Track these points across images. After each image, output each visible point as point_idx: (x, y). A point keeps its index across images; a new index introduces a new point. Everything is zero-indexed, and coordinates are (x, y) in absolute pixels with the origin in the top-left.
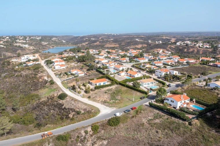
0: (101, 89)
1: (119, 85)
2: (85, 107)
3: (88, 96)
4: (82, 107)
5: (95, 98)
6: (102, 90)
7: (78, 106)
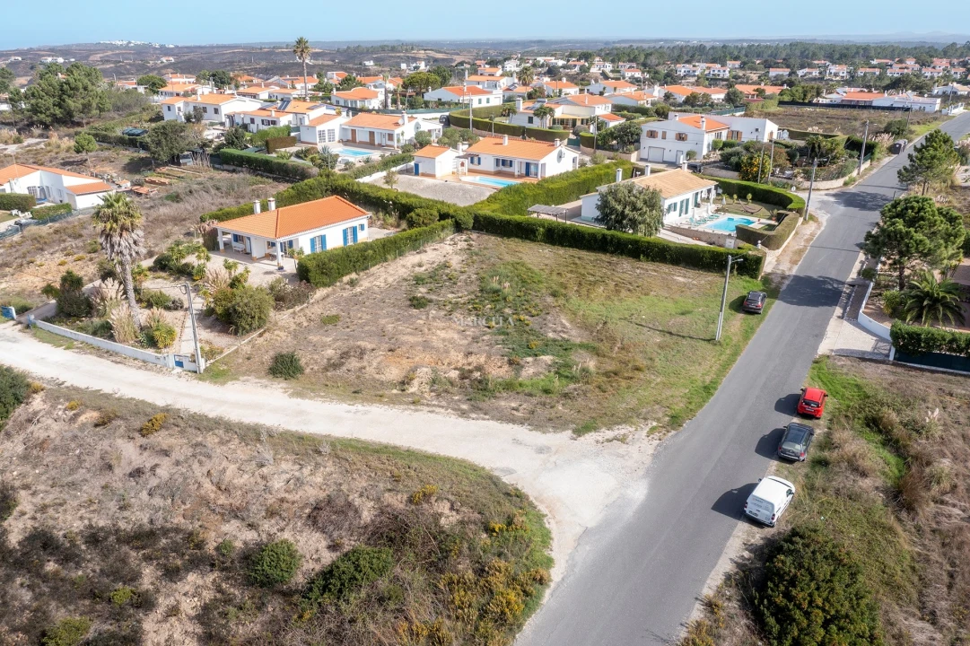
0: (352, 283)
1: (474, 236)
2: (316, 483)
3: (267, 358)
4: (277, 484)
5: (353, 363)
6: (365, 284)
7: (226, 490)
